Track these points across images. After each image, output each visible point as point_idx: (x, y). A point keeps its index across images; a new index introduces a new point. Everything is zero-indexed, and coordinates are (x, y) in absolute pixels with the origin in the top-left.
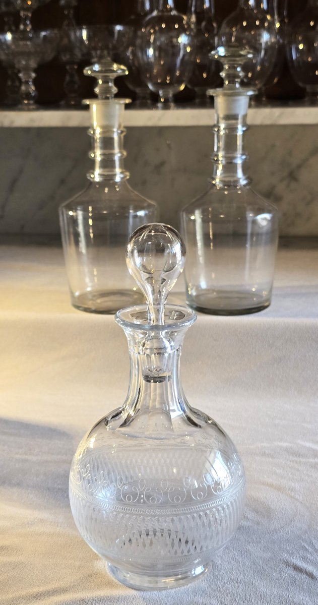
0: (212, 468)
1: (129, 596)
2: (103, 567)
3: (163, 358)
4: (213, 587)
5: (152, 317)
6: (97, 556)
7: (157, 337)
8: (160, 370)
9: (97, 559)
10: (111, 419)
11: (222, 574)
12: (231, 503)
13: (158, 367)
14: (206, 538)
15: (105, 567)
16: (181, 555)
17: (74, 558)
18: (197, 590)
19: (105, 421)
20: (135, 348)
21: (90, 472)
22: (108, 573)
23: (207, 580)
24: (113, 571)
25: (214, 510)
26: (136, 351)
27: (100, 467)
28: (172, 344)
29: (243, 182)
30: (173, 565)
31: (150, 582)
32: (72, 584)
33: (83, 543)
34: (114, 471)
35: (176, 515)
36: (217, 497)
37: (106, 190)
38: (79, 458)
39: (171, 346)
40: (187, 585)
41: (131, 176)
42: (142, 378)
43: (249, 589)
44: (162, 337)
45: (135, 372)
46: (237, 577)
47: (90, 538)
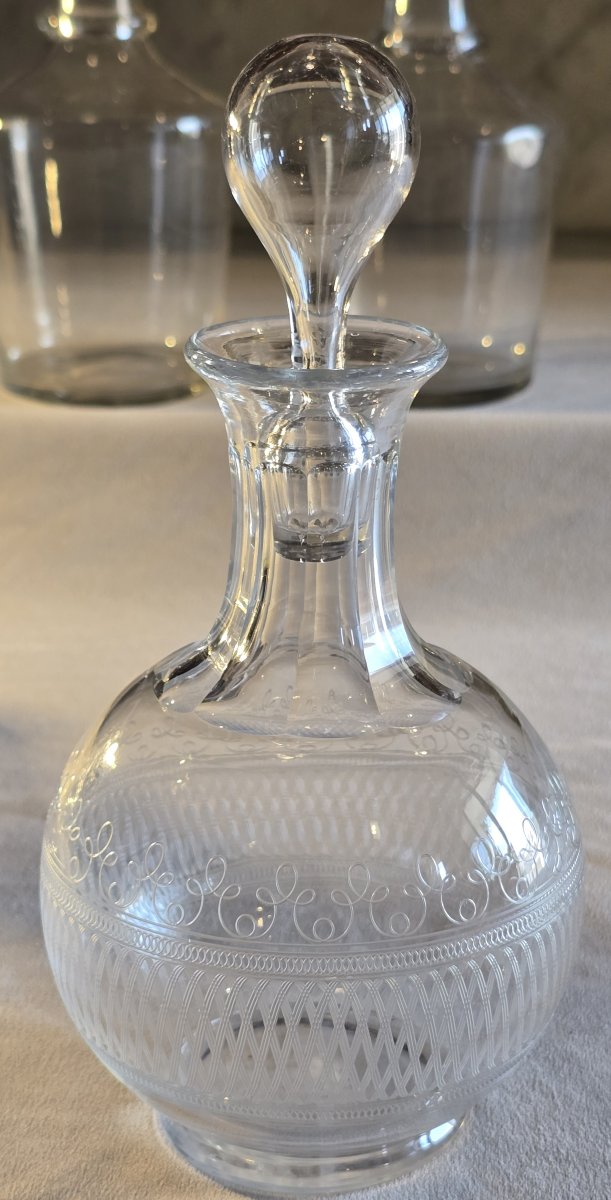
0: (488, 818)
2: (145, 1127)
3: (339, 481)
4: (490, 1177)
5: (304, 350)
6: (125, 1090)
7: (319, 417)
8: (331, 521)
9: (126, 1102)
10: (171, 678)
11: (509, 1133)
13: (323, 513)
14: (483, 1036)
15: (151, 1123)
17: (54, 1100)
18: (441, 1190)
19: (151, 685)
20: (254, 451)
21: (112, 847)
22: (163, 1144)
23: (467, 1157)
24: (176, 1140)
25: (508, 951)
26: (255, 462)
27: (129, 824)
28: (369, 435)
29: (466, 44)
33: (79, 1053)
34: (182, 836)
36: (518, 911)
37: (93, 62)
38: (71, 801)
39: (365, 444)
40: (410, 1174)
41: (161, 26)
42: (272, 548)
43: (599, 1182)
44: (337, 412)
45: (249, 528)
46: (555, 1141)
47: (114, 1048)
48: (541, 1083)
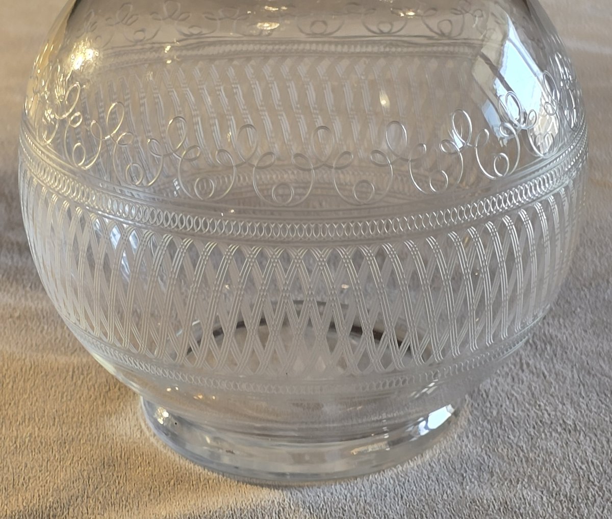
0: (497, 81)
1: (264, 508)
4: (504, 451)
11: (511, 411)
12: (557, 196)
16: (381, 369)
18: (458, 466)
23: (475, 435)
30: (375, 401)
31: (298, 459)
32: (64, 495)
35: (368, 241)
46: (559, 414)
48: (528, 364)
